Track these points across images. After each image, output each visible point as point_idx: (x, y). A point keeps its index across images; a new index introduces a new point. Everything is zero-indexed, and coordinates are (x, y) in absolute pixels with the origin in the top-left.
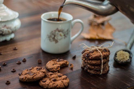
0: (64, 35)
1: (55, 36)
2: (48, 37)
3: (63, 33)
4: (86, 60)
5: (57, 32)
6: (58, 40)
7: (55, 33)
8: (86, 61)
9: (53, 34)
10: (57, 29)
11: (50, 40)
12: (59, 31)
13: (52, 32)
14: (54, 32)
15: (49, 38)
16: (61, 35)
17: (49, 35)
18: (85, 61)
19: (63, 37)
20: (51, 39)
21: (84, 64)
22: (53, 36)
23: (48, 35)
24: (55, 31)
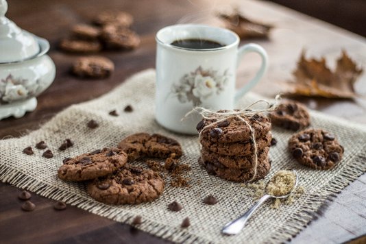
0: (218, 85)
1: (193, 87)
2: (174, 90)
3: (215, 80)
4: (214, 145)
5: (199, 77)
6: (202, 99)
7: (194, 79)
8: (215, 149)
9: (188, 83)
10: (200, 69)
11: (180, 97)
12: (205, 75)
13: (186, 76)
14: (190, 76)
15: (177, 94)
16: (208, 85)
17: (178, 84)
18: (211, 149)
19: (215, 89)
20: (184, 94)
21: (207, 155)
22: (188, 88)
23: (174, 85)
24: (194, 74)
